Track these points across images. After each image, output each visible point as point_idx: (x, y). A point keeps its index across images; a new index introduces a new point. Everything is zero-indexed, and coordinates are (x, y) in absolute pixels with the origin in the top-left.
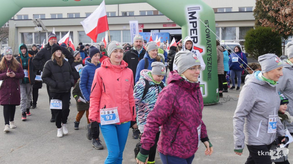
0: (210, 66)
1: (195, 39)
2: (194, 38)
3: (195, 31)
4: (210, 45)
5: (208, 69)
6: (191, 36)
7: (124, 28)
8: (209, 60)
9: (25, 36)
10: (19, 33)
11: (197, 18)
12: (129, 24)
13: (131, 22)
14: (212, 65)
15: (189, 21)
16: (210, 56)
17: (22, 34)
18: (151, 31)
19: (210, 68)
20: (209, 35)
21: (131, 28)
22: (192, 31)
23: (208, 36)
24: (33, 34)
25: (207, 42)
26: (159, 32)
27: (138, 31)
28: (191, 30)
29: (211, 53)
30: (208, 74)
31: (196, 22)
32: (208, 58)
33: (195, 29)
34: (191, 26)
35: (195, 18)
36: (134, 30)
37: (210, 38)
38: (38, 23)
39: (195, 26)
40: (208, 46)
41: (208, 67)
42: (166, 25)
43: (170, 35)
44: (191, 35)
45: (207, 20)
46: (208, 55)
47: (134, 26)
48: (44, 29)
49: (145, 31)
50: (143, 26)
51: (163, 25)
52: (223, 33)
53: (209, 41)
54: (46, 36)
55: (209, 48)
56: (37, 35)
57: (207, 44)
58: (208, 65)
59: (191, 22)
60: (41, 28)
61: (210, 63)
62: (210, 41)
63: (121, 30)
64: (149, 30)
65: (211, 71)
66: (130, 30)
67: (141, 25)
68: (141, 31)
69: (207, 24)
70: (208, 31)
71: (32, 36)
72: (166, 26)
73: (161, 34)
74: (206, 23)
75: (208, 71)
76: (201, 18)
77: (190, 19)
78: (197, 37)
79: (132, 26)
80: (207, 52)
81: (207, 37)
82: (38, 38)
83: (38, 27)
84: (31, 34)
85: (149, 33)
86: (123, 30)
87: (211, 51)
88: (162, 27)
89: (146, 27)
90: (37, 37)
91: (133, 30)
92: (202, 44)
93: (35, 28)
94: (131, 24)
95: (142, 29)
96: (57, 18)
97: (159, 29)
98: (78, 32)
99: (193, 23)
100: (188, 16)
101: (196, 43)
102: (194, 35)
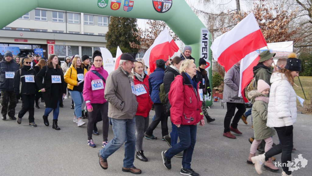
1: (206, 55)
2: (205, 54)
3: (206, 49)
22: (204, 49)
26: (9, 46)
31: (207, 42)
34: (203, 45)
39: (206, 45)
44: (203, 52)
51: (15, 40)
59: (203, 42)
72: (18, 41)
77: (203, 39)
78: (207, 54)
92: (209, 59)
99: (205, 42)
100: (202, 37)
101: (206, 58)
102: (205, 52)
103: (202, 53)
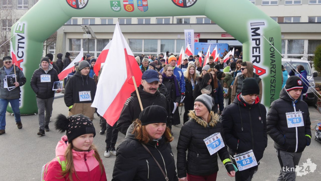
0: (273, 90)
1: (258, 58)
2: (256, 56)
3: (258, 49)
4: (274, 66)
5: (271, 93)
6: (253, 55)
7: (179, 37)
8: (272, 82)
9: (73, 42)
10: (67, 39)
11: (261, 35)
12: (184, 33)
13: (186, 31)
14: (276, 89)
15: (251, 38)
16: (274, 78)
17: (70, 40)
18: (208, 41)
19: (273, 92)
20: (274, 54)
21: (185, 37)
22: (255, 49)
23: (272, 55)
24: (82, 41)
25: (271, 62)
26: (217, 42)
27: (194, 41)
28: (253, 48)
29: (275, 75)
30: (271, 98)
31: (259, 39)
32: (271, 80)
33: (257, 47)
34: (253, 44)
35: (259, 35)
36: (190, 39)
37: (274, 58)
38: (87, 30)
39: (258, 43)
40: (272, 66)
41: (271, 90)
42: (225, 35)
43: (229, 46)
44: (253, 53)
45: (272, 38)
46: (271, 77)
47: (189, 35)
48: (93, 36)
49: (202, 41)
50: (199, 36)
51: (222, 35)
52: (289, 45)
53: (273, 61)
54: (94, 42)
55: (272, 69)
56: (86, 41)
57: (272, 64)
58: (271, 88)
59: (253, 39)
60: (90, 35)
61: (274, 86)
62: (275, 61)
63: (174, 39)
64: (205, 41)
65: (274, 95)
66: (184, 39)
67: (197, 34)
68: (196, 41)
69: (272, 42)
70: (272, 50)
71: (80, 42)
73: (219, 45)
74: (271, 40)
75: (271, 95)
76: (265, 35)
77: (253, 36)
78: (259, 56)
79: (187, 35)
80: (271, 73)
81: (271, 57)
82: (86, 45)
83: (87, 34)
84: (79, 40)
85: (206, 43)
86: (177, 39)
87: (275, 72)
88: (220, 37)
89: (202, 37)
90: (86, 43)
91: (188, 39)
92: (265, 64)
93: (84, 35)
94: (186, 33)
95: (198, 39)
96: (107, 24)
97: (217, 40)
98: (129, 39)
99: (256, 40)
100: (250, 33)
101: (258, 62)
102: (256, 54)
103: (251, 55)
